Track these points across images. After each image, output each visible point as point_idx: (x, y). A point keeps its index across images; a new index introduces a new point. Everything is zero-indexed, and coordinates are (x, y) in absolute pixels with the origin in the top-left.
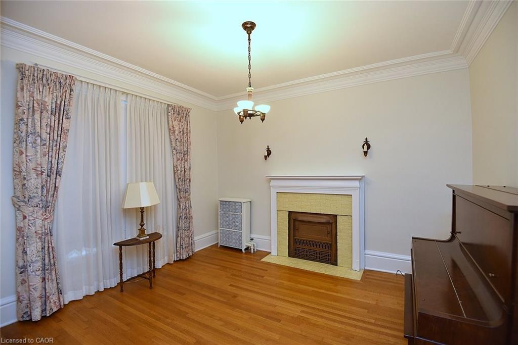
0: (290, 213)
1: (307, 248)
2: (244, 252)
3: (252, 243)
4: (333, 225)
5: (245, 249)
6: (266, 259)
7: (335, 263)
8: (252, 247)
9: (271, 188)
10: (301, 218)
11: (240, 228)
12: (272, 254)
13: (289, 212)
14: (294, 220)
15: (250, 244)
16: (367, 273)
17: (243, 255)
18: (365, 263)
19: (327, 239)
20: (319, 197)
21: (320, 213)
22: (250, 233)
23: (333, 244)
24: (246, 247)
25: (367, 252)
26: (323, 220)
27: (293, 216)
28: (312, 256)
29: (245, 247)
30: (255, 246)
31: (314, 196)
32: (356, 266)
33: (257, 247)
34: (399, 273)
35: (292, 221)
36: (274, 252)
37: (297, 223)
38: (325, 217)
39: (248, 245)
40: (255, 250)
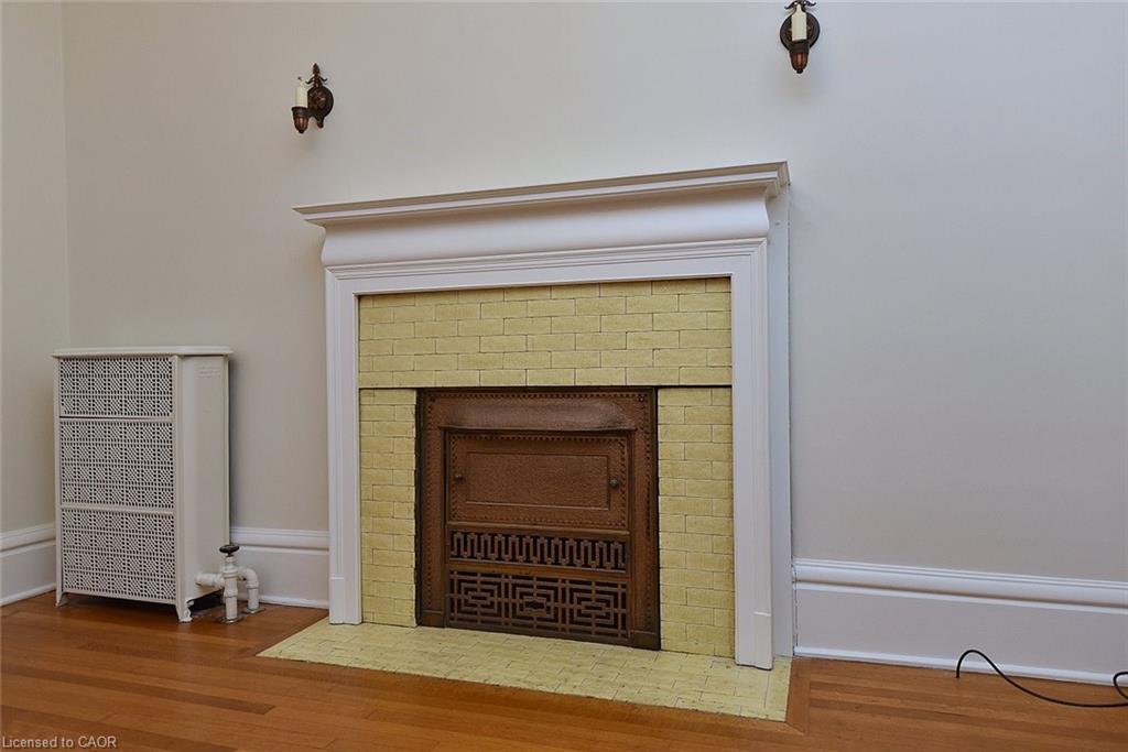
0: (426, 396)
1: (509, 569)
2: (185, 616)
3: (230, 570)
4: (640, 441)
5: (197, 606)
6: (293, 648)
7: (648, 637)
8: (231, 593)
9: (328, 273)
10: (477, 417)
11: (165, 490)
12: (333, 618)
13: (420, 391)
14: (445, 430)
15: (220, 576)
16: (809, 676)
17: (182, 636)
18: (795, 626)
19: (604, 519)
20: (564, 301)
21: (570, 382)
22: (232, 522)
23: (640, 538)
24: (198, 595)
25: (805, 567)
26: (590, 417)
27: (441, 412)
28: (534, 613)
29: (193, 593)
30: (253, 582)
31: (543, 301)
32: (753, 643)
33: (261, 590)
34: (971, 664)
35: (435, 439)
36: (343, 607)
37: (459, 448)
38: (599, 404)
39: (214, 579)
40: (253, 605)
